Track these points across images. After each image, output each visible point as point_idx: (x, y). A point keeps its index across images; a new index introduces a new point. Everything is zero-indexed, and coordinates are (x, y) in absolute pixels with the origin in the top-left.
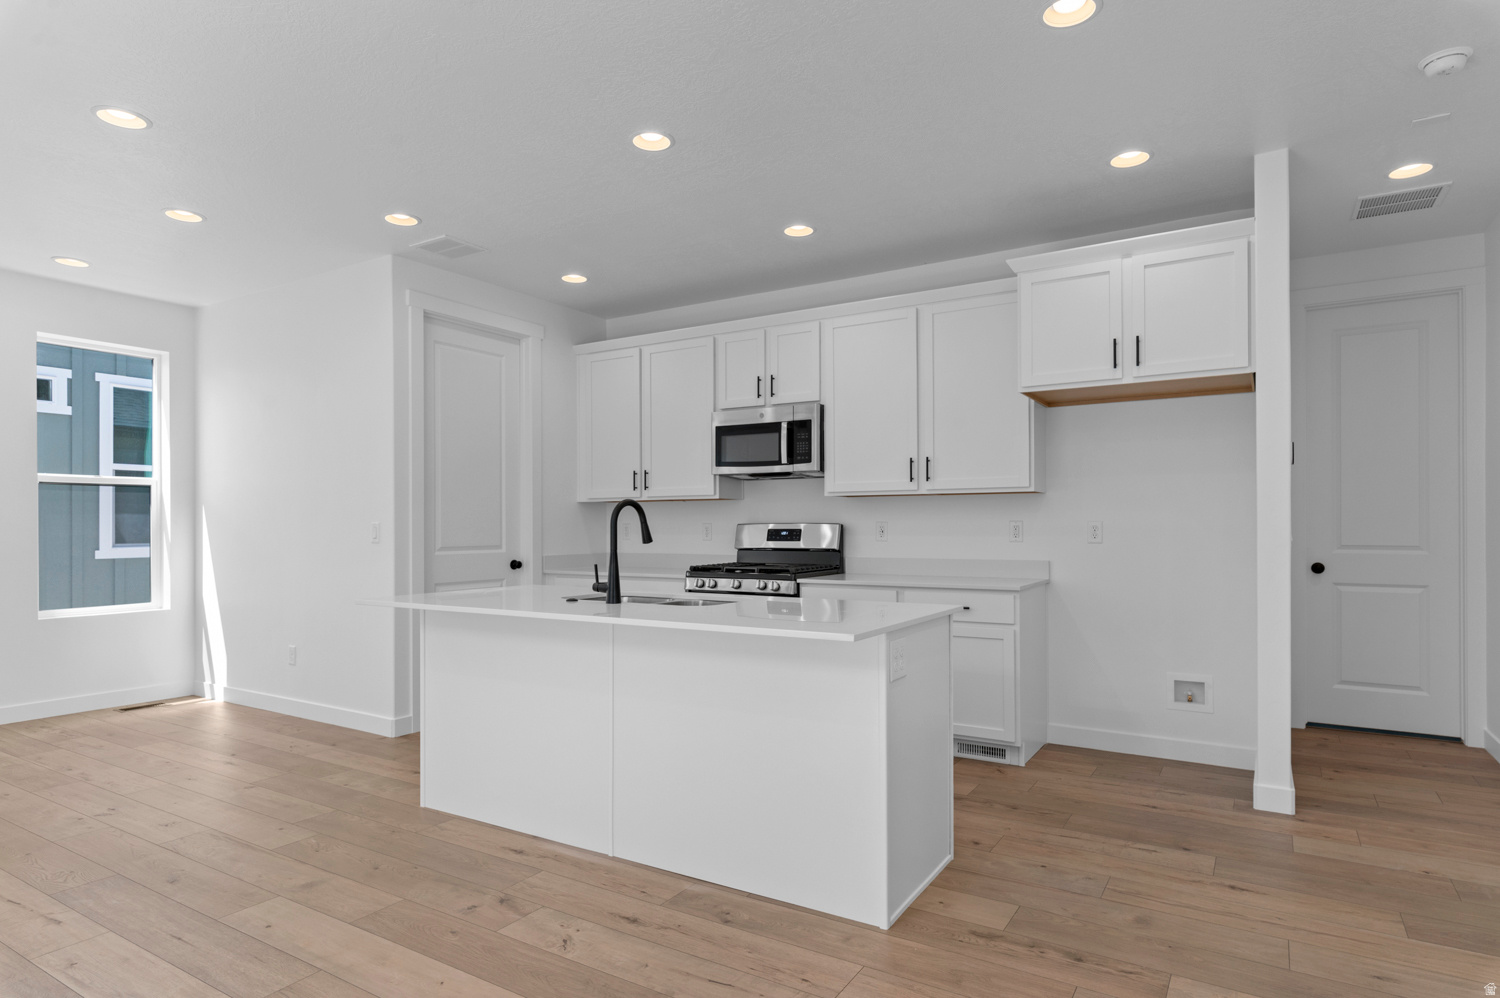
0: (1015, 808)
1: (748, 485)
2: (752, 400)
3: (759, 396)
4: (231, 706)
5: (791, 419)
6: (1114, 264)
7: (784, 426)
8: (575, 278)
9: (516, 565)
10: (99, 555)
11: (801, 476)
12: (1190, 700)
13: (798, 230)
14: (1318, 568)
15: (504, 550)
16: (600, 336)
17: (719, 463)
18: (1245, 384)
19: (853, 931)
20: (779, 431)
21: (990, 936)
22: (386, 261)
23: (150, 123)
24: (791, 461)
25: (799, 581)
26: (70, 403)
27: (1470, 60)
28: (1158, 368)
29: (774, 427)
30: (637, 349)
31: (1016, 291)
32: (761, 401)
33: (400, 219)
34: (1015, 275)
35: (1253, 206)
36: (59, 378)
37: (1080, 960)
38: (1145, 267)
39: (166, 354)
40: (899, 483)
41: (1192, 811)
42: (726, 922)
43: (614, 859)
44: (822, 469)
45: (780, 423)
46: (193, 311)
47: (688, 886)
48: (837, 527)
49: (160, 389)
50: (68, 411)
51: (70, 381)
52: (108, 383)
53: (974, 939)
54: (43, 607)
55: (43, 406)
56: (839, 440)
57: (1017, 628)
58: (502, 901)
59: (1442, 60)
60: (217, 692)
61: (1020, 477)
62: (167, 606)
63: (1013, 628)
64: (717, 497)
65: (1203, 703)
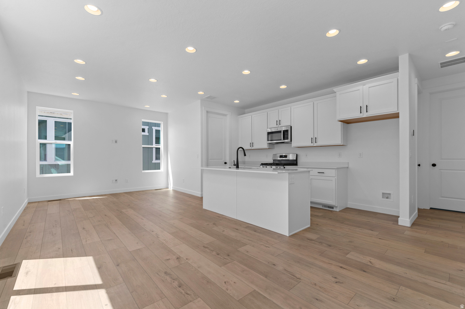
0: (331, 219)
1: (276, 145)
2: (276, 126)
3: (277, 125)
4: (173, 190)
5: (284, 130)
6: (360, 88)
7: (282, 131)
8: (237, 101)
9: (225, 163)
10: (153, 162)
11: (287, 143)
12: (387, 198)
13: (283, 87)
14: (434, 165)
15: (223, 160)
16: (244, 113)
17: (268, 140)
18: (396, 116)
19: (280, 236)
20: (281, 133)
21: (311, 240)
22: (199, 101)
23: (157, 81)
24: (284, 139)
25: (284, 166)
26: (148, 133)
27: (455, 25)
28: (372, 113)
29: (280, 132)
30: (251, 116)
31: (336, 96)
32: (277, 126)
33: (201, 93)
34: (336, 93)
35: (398, 70)
36: (146, 128)
37: (330, 246)
38: (369, 87)
39: (162, 122)
40: (309, 144)
41: (379, 223)
42: (255, 232)
43: (237, 220)
44: (291, 141)
45: (281, 131)
46: (167, 114)
47: (249, 225)
48: (296, 155)
49: (161, 129)
50: (148, 134)
51: (148, 128)
52: (154, 128)
53: (307, 240)
54: (143, 170)
55: (143, 133)
56: (295, 134)
57: (336, 178)
58: (214, 224)
59: (445, 27)
60: (171, 188)
61: (339, 141)
62: (163, 171)
63: (335, 178)
64: (268, 148)
65: (390, 199)
